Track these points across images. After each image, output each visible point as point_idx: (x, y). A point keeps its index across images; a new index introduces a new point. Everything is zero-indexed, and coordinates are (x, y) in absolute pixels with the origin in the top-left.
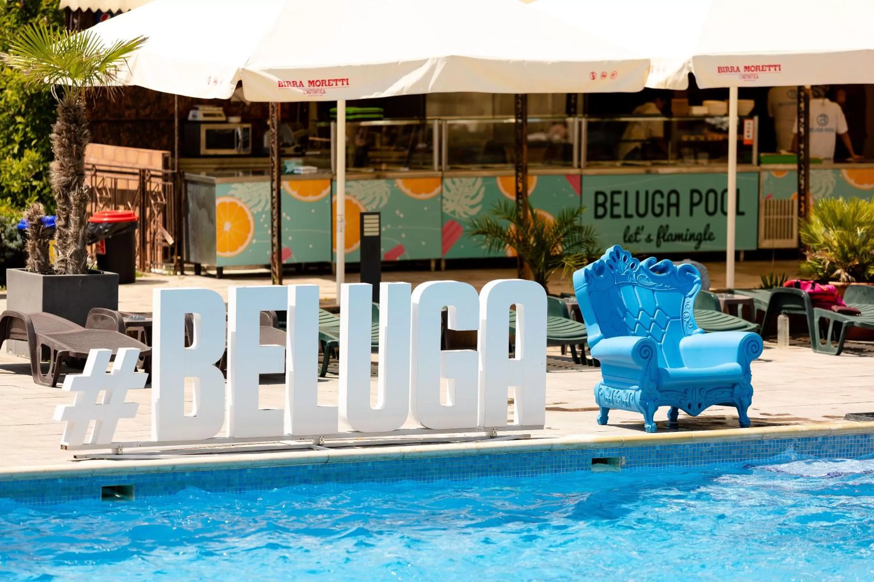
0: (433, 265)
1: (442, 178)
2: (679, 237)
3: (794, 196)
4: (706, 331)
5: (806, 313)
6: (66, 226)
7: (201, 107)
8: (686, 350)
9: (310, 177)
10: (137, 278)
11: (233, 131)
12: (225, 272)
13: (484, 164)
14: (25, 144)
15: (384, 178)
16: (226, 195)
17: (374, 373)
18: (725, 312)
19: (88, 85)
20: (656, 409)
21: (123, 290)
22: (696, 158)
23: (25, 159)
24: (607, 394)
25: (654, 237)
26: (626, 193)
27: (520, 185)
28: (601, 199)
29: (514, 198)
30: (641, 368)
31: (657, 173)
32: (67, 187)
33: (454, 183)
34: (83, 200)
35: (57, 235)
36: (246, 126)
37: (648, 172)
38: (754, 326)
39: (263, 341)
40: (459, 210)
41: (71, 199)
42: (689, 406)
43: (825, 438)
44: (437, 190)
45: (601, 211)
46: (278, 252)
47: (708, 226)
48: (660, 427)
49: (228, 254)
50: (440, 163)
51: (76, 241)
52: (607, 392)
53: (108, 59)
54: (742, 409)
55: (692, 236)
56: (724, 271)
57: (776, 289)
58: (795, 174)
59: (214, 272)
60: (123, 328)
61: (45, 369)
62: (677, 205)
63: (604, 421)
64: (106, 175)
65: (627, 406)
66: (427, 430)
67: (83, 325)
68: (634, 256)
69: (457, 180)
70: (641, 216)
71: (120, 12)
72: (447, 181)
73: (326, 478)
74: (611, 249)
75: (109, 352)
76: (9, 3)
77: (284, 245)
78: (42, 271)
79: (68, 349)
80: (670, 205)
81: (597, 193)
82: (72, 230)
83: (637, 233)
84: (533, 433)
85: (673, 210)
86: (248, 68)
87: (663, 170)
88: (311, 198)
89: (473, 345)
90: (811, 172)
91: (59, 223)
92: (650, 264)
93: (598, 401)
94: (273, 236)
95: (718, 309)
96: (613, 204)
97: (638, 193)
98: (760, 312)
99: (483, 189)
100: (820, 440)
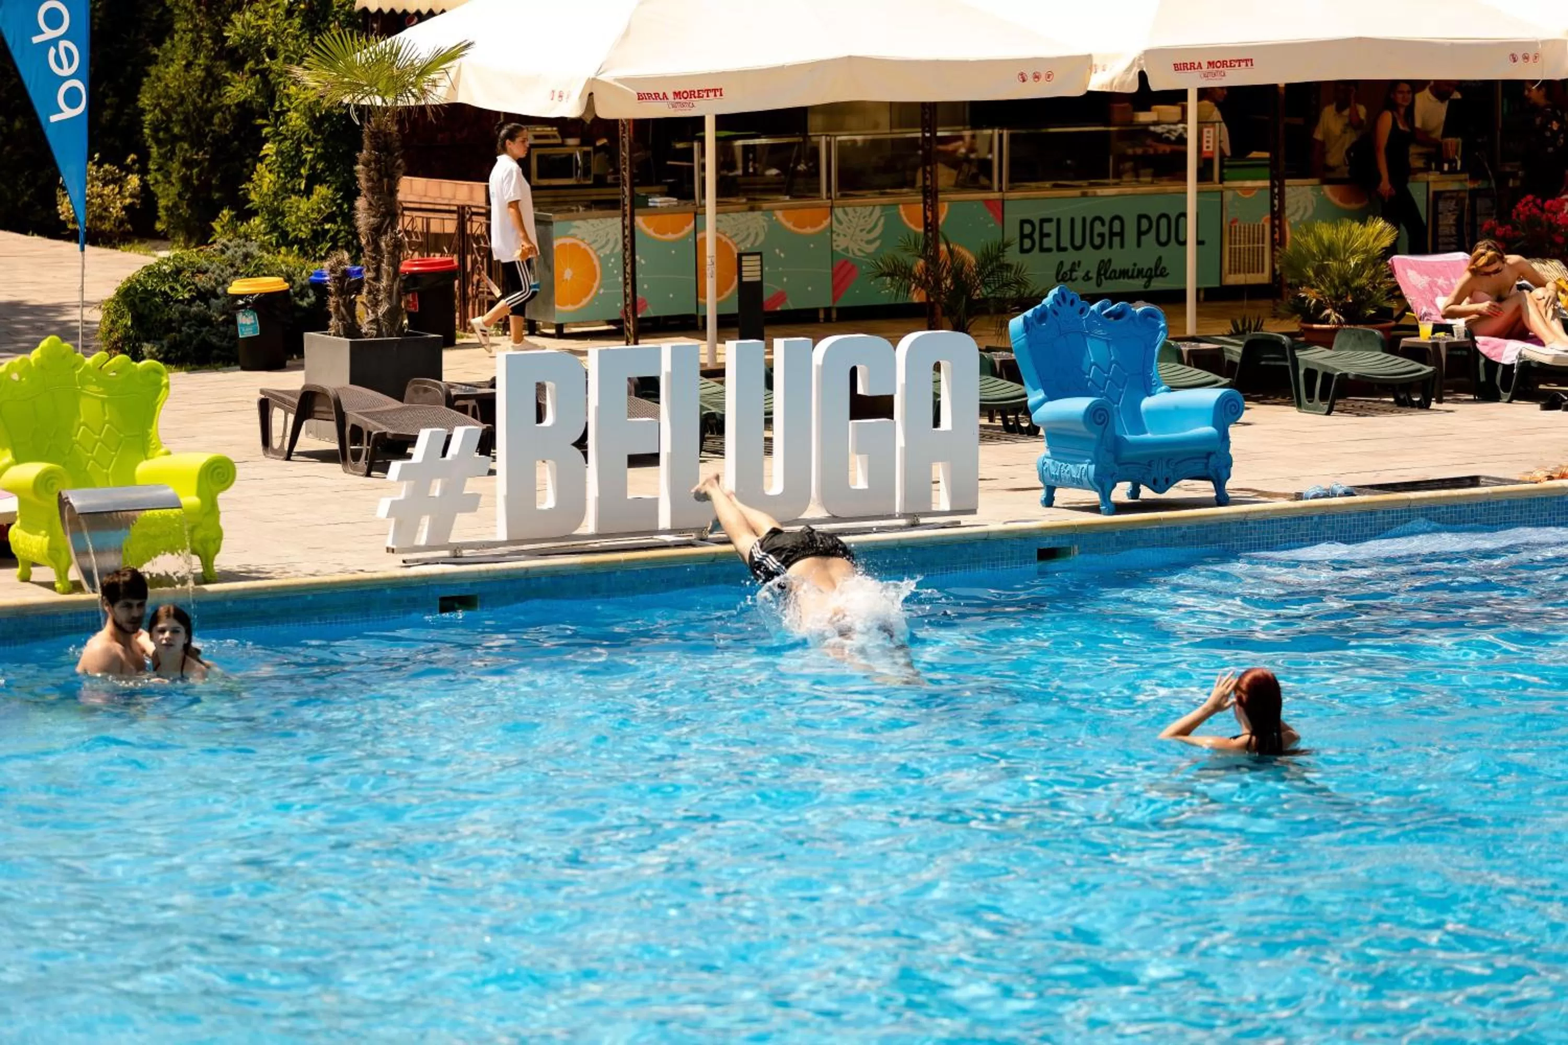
0: (822, 315)
1: (832, 207)
2: (1124, 274)
3: (1265, 221)
4: (1173, 388)
5: (1289, 364)
6: (377, 279)
7: (531, 127)
8: (1148, 412)
9: (669, 211)
10: (458, 341)
11: (571, 156)
12: (566, 331)
13: (881, 189)
14: (314, 179)
15: (760, 209)
16: (567, 236)
17: (769, 451)
18: (1189, 364)
19: (399, 103)
20: (1114, 486)
21: (448, 356)
22: (1137, 176)
23: (314, 198)
24: (1052, 468)
25: (1093, 275)
26: (1059, 221)
27: (929, 214)
28: (1027, 229)
29: (921, 230)
30: (1094, 436)
31: (1095, 196)
32: (377, 231)
33: (846, 214)
34: (398, 246)
35: (365, 290)
36: (586, 149)
37: (1084, 195)
38: (1226, 381)
39: (631, 414)
40: (854, 247)
41: (383, 244)
42: (1155, 482)
43: (1322, 517)
44: (826, 223)
45: (1027, 243)
46: (633, 303)
47: (1160, 258)
48: (1121, 508)
49: (570, 308)
50: (829, 189)
51: (390, 297)
52: (1054, 468)
53: (424, 71)
54: (1219, 485)
55: (1140, 272)
56: (1184, 313)
57: (1251, 335)
58: (1267, 194)
59: (553, 331)
60: (450, 401)
61: (356, 456)
62: (1121, 234)
63: (1049, 502)
64: (415, 214)
65: (1078, 483)
66: (835, 519)
67: (401, 400)
68: (1083, 297)
69: (849, 210)
70: (1077, 248)
71: (431, 14)
72: (838, 212)
73: (712, 580)
74: (1055, 291)
75: (442, 431)
76: (291, 4)
77: (639, 295)
78: (347, 335)
79: (384, 429)
80: (1112, 234)
81: (1023, 222)
82: (384, 283)
83: (1072, 270)
84: (964, 519)
85: (1116, 240)
86: (600, 77)
87: (1100, 191)
88: (670, 236)
89: (889, 414)
90: (1287, 189)
91: (368, 275)
92: (1103, 308)
93: (1042, 478)
94: (626, 284)
95: (1181, 361)
96: (1043, 235)
97: (1072, 220)
98: (1232, 363)
99: (882, 220)
100: (1316, 519)
